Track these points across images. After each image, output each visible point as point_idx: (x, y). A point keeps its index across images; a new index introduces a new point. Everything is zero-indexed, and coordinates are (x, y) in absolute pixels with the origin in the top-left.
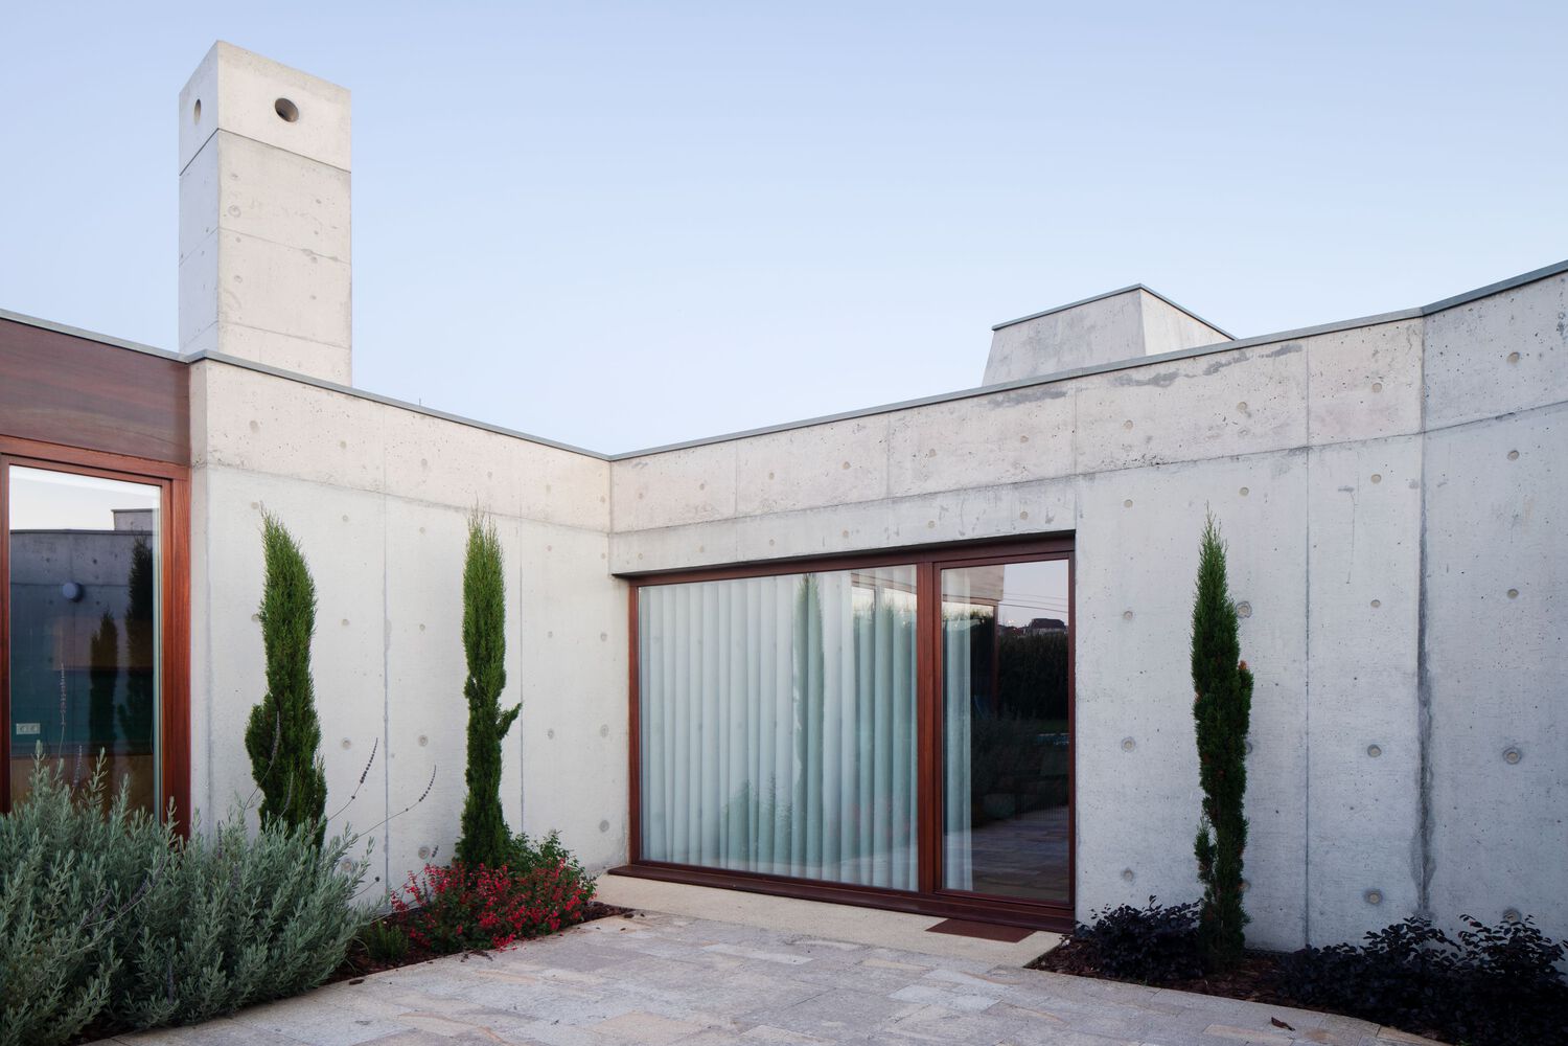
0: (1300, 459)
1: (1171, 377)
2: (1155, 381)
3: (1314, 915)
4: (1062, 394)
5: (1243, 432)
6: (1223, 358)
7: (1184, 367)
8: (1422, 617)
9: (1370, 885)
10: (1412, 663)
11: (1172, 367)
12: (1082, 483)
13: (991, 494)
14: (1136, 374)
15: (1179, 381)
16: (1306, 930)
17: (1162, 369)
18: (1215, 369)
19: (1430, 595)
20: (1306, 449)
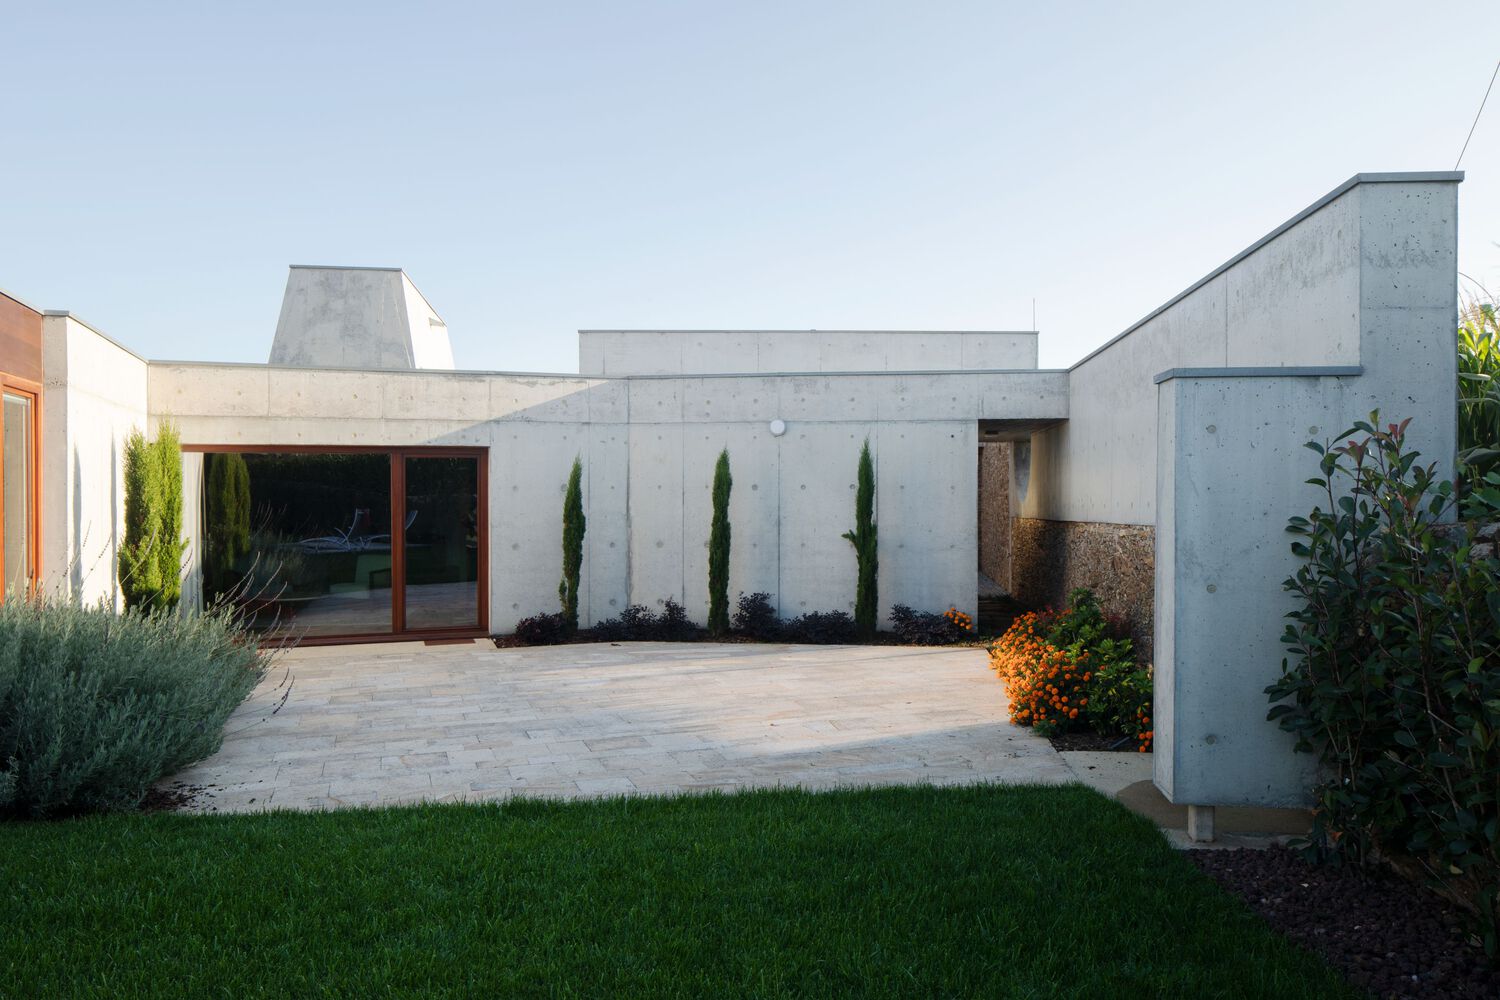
0: (586, 427)
1: (534, 384)
2: (528, 383)
3: (592, 612)
4: (484, 381)
5: (565, 413)
6: (557, 380)
7: (540, 380)
8: (628, 493)
9: (612, 598)
10: (625, 512)
11: (535, 379)
12: (493, 425)
13: (446, 424)
14: (518, 379)
15: (538, 385)
16: (589, 619)
17: (531, 380)
18: (553, 384)
19: (631, 486)
20: (588, 423)
